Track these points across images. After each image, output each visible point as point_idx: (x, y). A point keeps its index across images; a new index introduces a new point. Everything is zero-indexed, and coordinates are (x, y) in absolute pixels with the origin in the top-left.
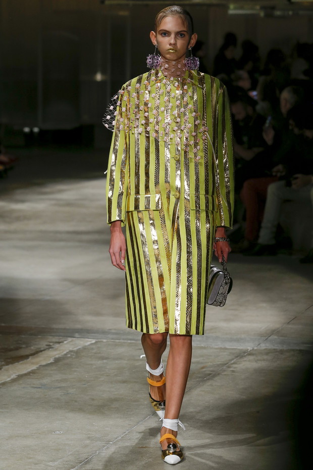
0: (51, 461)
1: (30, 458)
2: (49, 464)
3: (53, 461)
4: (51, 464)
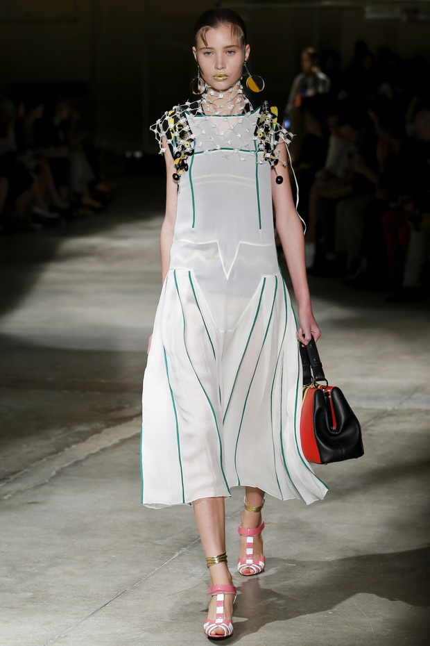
0: (159, 539)
1: (135, 535)
2: (156, 542)
3: (162, 539)
4: (158, 542)
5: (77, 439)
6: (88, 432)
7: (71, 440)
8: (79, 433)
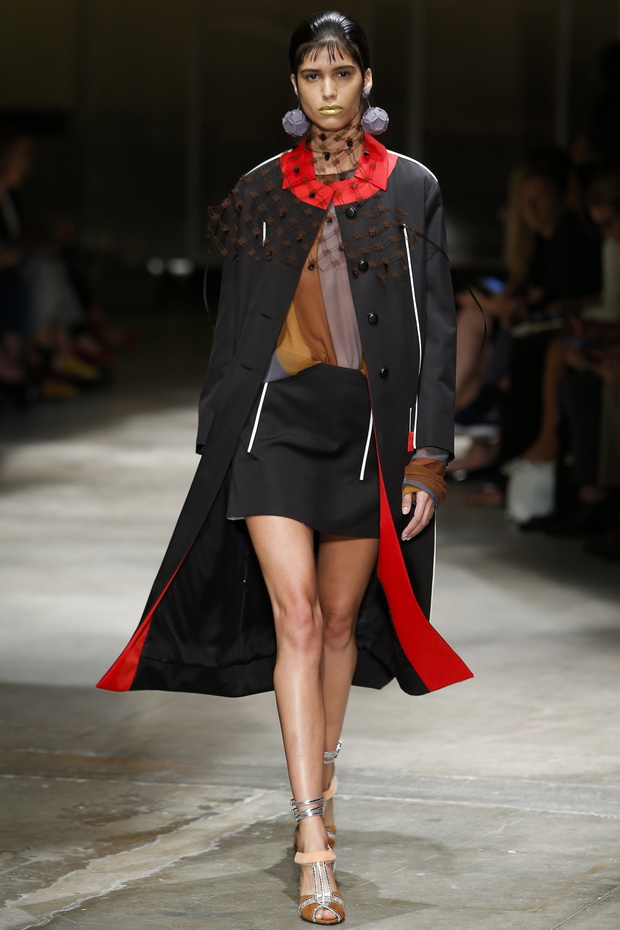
5: (32, 880)
6: (58, 864)
7: (20, 881)
8: (38, 866)
